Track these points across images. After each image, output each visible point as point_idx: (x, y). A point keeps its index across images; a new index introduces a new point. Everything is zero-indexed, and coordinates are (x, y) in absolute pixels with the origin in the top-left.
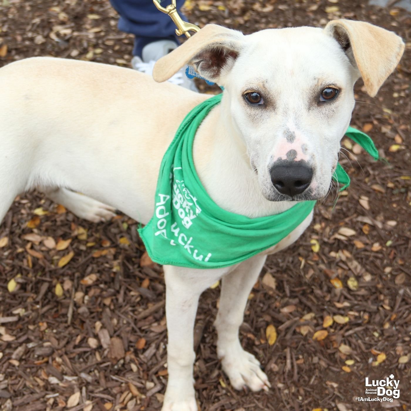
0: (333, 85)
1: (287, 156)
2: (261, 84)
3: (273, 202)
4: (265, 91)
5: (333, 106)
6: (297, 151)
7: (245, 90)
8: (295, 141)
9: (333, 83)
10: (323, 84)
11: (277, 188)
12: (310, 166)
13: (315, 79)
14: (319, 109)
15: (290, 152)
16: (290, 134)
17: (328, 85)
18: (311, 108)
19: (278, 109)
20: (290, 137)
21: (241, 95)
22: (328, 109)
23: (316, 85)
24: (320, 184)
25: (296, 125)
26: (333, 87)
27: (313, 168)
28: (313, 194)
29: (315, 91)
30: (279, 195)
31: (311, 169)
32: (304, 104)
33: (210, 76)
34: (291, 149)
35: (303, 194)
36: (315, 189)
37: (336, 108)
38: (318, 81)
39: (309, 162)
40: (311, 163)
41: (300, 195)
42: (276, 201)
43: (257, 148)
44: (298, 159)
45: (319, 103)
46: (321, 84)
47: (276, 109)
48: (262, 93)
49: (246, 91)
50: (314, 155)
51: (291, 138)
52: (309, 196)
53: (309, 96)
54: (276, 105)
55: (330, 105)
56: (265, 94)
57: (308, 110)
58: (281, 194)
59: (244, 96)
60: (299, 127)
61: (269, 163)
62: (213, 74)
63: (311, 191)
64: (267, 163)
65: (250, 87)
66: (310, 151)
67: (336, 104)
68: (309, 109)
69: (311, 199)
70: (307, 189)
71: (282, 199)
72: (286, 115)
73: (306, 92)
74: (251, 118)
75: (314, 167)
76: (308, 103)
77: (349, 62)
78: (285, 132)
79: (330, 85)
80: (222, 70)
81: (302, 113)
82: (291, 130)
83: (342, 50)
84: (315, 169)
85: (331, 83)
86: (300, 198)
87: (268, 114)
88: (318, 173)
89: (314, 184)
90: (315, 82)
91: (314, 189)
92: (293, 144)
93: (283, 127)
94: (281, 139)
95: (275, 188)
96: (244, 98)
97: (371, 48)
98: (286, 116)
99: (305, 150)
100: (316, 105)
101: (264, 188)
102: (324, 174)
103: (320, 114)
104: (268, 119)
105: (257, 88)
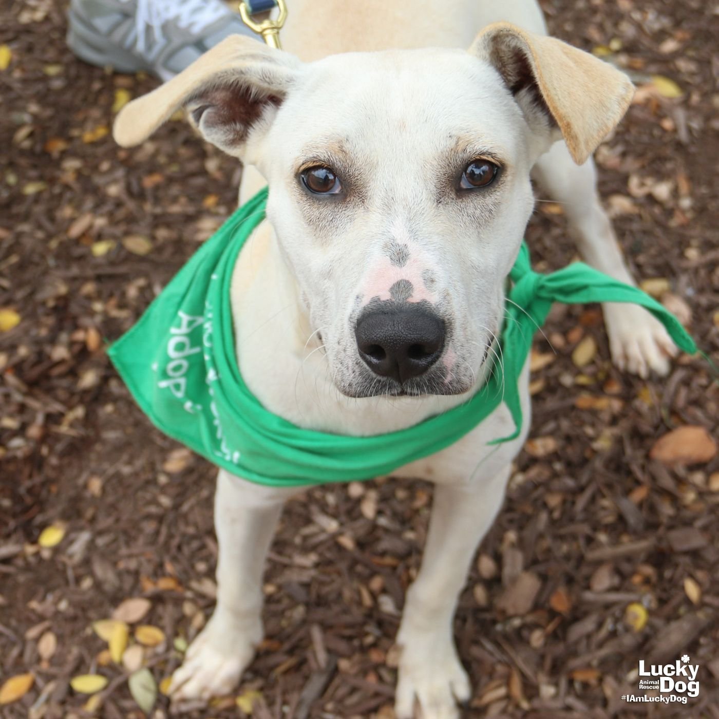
0: (490, 154)
1: (392, 293)
2: (336, 146)
3: (358, 400)
4: (344, 160)
5: (490, 199)
6: (413, 283)
7: (301, 162)
8: (408, 262)
9: (490, 151)
10: (468, 150)
11: (369, 363)
12: (441, 315)
13: (450, 137)
14: (460, 203)
15: (398, 284)
16: (398, 248)
17: (478, 154)
18: (442, 199)
19: (371, 201)
20: (398, 254)
21: (293, 175)
22: (479, 207)
23: (452, 150)
24: (461, 360)
25: (411, 231)
26: (490, 159)
27: (446, 320)
28: (447, 380)
29: (449, 162)
30: (372, 379)
31: (443, 322)
32: (427, 189)
33: (225, 141)
34: (400, 279)
35: (425, 377)
36: (452, 370)
37: (496, 205)
38: (457, 142)
39: (439, 307)
40: (442, 310)
41: (418, 379)
42: (366, 396)
43: (325, 289)
44: (416, 297)
45: (460, 193)
46: (464, 150)
47: (366, 199)
48: (338, 165)
49: (303, 164)
50: (448, 294)
51: (400, 257)
52: (438, 384)
53: (439, 174)
54: (367, 190)
55: (484, 196)
56: (345, 168)
57: (435, 204)
58: (379, 378)
59: (299, 178)
60: (416, 237)
61: (353, 311)
62: (231, 137)
63: (443, 371)
64: (348, 312)
65: (311, 156)
66: (441, 284)
67: (496, 197)
68: (439, 202)
69: (442, 391)
70: (434, 367)
71: (379, 390)
72: (389, 212)
73: (432, 165)
74: (312, 226)
75: (448, 319)
76: (435, 189)
77: (522, 119)
78: (386, 246)
79: (483, 154)
80: (251, 131)
81: (423, 209)
82: (400, 242)
83: (509, 92)
84: (451, 323)
85: (485, 149)
86: (419, 386)
87: (348, 213)
88: (458, 334)
89: (449, 357)
90: (451, 143)
91: (449, 369)
92: (404, 268)
93: (383, 235)
94: (378, 258)
95: (365, 365)
96: (299, 183)
97: (569, 76)
98: (388, 214)
99: (430, 281)
100: (453, 195)
101: (340, 368)
102: (470, 338)
103: (461, 213)
104: (349, 224)
105: (327, 156)
